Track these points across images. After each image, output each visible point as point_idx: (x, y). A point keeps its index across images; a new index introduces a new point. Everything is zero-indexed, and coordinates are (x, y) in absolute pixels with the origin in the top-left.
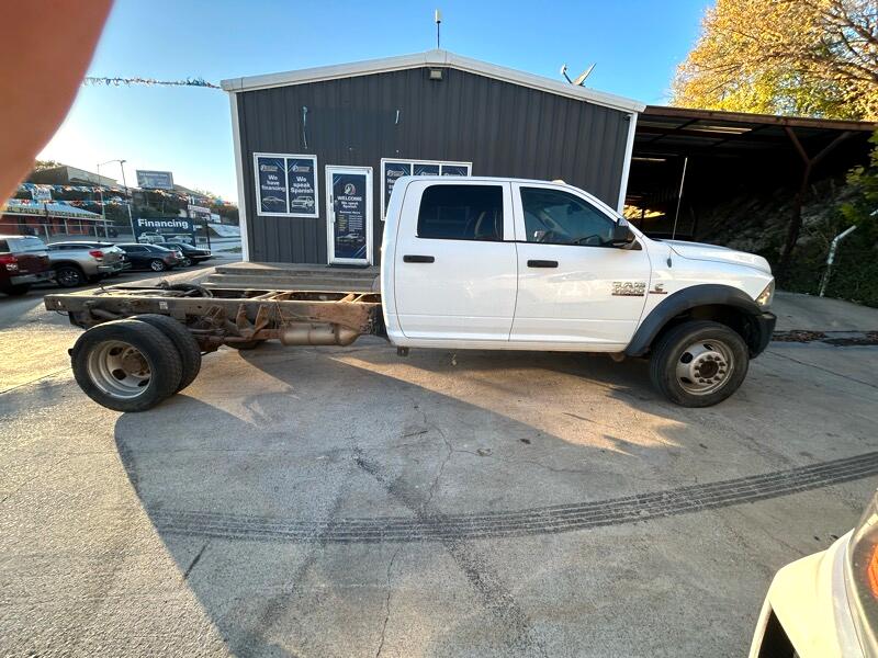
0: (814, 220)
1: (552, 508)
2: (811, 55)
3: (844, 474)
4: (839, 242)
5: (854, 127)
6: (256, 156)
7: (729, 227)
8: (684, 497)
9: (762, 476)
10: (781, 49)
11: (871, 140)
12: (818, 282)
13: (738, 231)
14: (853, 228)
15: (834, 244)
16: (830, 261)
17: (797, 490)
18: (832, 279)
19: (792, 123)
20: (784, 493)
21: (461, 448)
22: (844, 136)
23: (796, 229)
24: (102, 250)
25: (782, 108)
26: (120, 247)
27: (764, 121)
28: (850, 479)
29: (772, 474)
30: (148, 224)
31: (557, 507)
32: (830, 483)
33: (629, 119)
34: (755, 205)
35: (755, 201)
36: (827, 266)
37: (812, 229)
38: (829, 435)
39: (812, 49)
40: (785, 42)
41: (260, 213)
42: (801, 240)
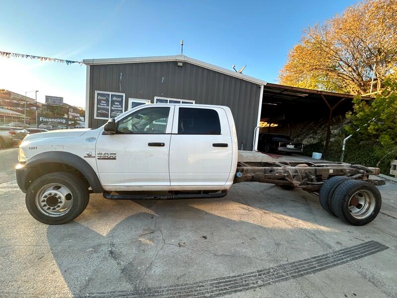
0: (336, 131)
1: (211, 280)
2: (329, 70)
3: (357, 255)
4: (346, 141)
5: (347, 96)
6: (96, 92)
7: (304, 133)
8: (281, 271)
9: (319, 257)
10: (317, 67)
11: (353, 102)
12: (340, 157)
13: (307, 135)
14: (351, 135)
15: (344, 142)
16: (344, 149)
17: (335, 265)
18: (345, 156)
19: (323, 93)
20: (329, 267)
21: (170, 242)
22: (343, 99)
23: (329, 134)
24: (16, 131)
25: (321, 88)
26: (27, 130)
27: (312, 92)
28: (359, 257)
29: (323, 255)
30: (45, 120)
31: (215, 280)
32: (350, 260)
33: (260, 88)
34: (313, 124)
35: (313, 123)
36: (342, 151)
37: (336, 135)
38: (349, 232)
39: (330, 67)
40: (319, 64)
41: (95, 117)
42: (332, 140)
